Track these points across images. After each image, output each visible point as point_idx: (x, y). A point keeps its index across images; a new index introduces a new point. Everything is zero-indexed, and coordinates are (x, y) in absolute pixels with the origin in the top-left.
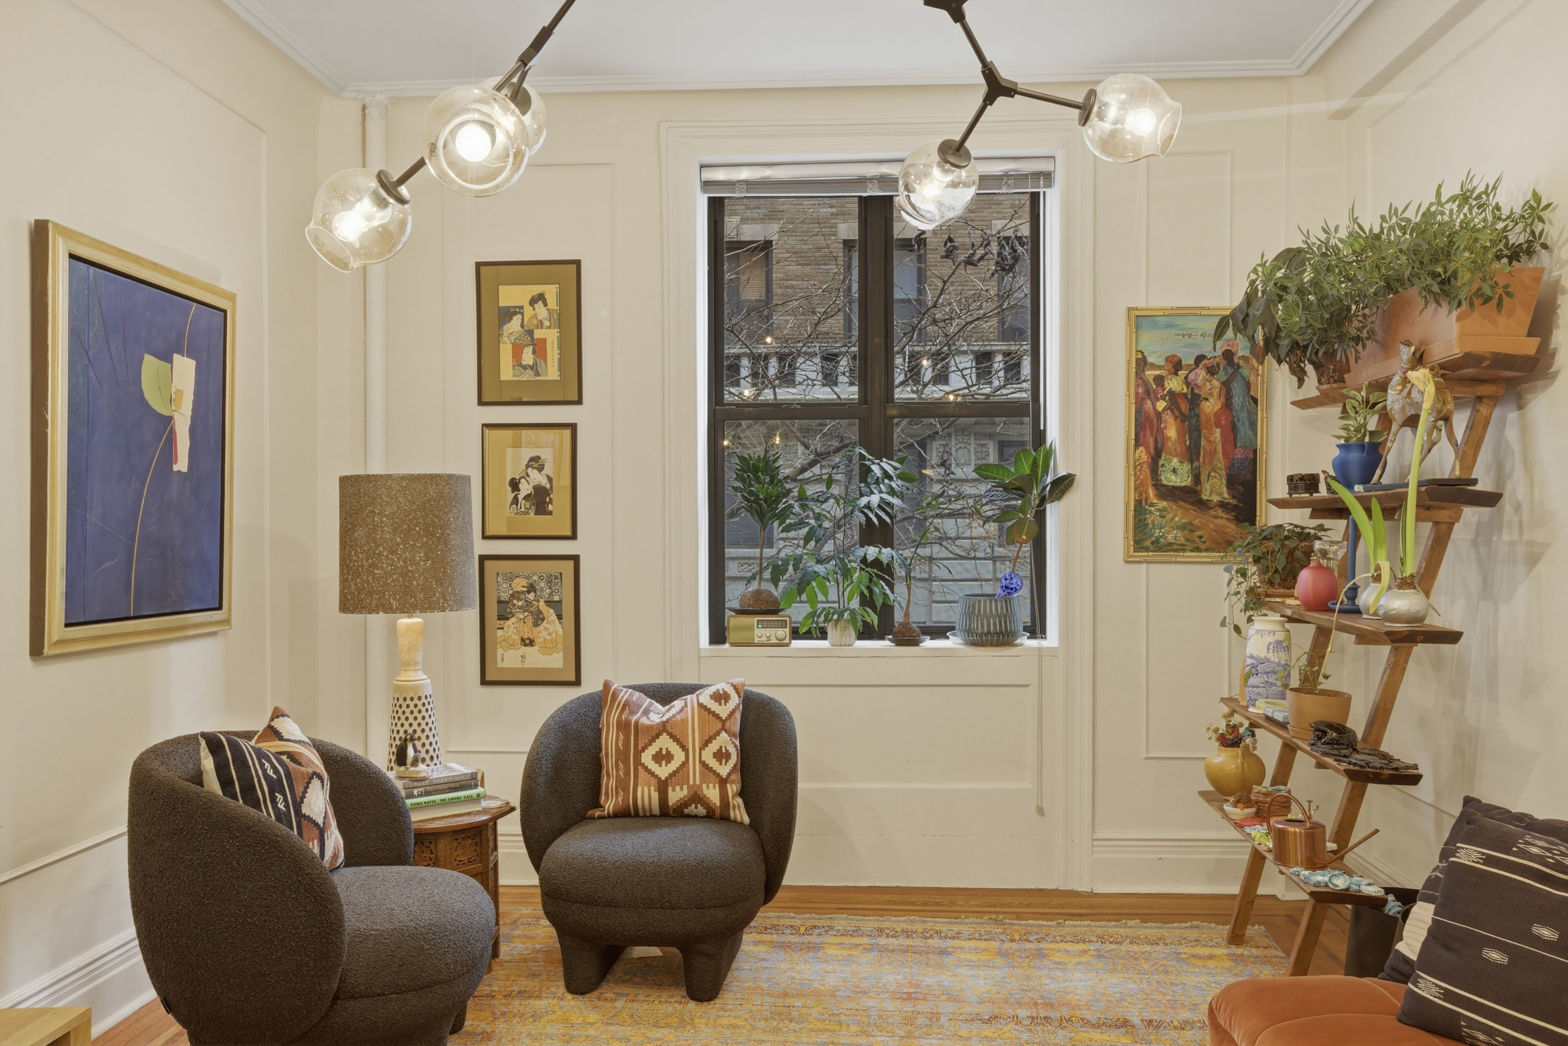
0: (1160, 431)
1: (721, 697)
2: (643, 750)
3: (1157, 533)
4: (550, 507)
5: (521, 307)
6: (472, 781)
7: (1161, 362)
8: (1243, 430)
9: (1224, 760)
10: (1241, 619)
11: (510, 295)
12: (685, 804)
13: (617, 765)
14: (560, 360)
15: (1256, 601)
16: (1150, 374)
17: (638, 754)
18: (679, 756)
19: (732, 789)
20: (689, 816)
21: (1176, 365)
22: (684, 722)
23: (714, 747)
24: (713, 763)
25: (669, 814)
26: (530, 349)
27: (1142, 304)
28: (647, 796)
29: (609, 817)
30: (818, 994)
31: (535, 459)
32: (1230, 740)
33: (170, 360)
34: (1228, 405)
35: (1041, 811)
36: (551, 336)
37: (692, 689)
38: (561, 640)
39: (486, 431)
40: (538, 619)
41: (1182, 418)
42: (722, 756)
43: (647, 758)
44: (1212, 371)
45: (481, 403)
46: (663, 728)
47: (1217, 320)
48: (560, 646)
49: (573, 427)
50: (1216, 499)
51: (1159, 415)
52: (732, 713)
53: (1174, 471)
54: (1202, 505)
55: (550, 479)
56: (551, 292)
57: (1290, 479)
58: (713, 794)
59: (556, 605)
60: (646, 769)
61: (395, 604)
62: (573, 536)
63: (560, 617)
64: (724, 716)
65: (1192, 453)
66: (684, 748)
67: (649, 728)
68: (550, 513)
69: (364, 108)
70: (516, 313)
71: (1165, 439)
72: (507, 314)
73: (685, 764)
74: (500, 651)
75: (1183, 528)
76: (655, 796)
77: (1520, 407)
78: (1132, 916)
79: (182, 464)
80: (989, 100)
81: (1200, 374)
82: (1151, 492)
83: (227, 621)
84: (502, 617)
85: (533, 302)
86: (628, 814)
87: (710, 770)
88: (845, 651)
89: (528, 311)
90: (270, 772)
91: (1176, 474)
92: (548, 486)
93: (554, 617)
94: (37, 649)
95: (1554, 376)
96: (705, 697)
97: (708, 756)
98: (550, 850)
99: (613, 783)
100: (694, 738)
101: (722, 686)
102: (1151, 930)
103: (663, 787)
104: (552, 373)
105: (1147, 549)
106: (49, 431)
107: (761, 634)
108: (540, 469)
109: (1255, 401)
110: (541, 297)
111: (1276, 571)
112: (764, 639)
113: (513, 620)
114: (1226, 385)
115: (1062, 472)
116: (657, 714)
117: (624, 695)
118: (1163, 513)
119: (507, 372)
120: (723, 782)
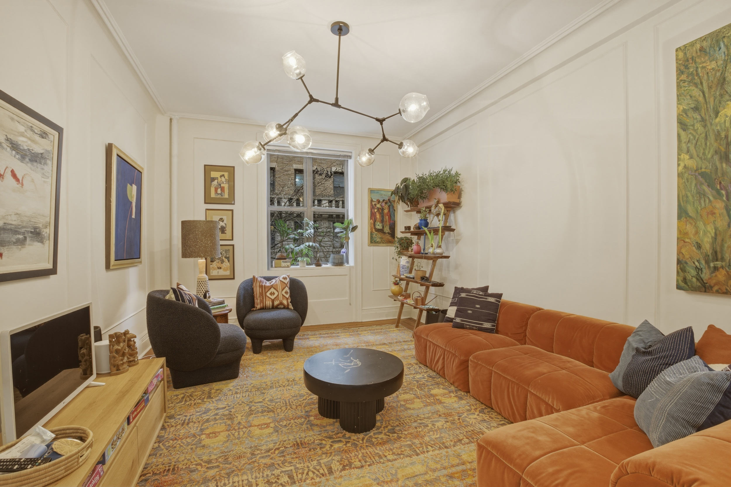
0: (376, 216)
1: (285, 278)
2: (267, 292)
3: (375, 239)
4: (226, 232)
5: (218, 178)
6: (223, 302)
7: (375, 201)
8: (392, 216)
9: (395, 288)
10: (397, 257)
11: (214, 174)
12: (278, 305)
13: (260, 297)
14: (228, 193)
15: (400, 253)
16: (373, 203)
17: (265, 293)
18: (276, 293)
19: (289, 301)
20: (279, 308)
21: (379, 202)
22: (277, 285)
23: (284, 291)
24: (285, 295)
25: (274, 308)
26: (220, 189)
27: (372, 188)
28: (269, 303)
29: (258, 310)
30: (316, 347)
31: (221, 219)
32: (396, 284)
33: (132, 186)
34: (389, 211)
35: (350, 304)
36: (226, 186)
37: (276, 277)
38: (229, 267)
39: (207, 211)
40: (223, 261)
41: (380, 214)
42: (286, 293)
43: (268, 294)
44: (386, 203)
45: (205, 203)
46: (272, 286)
47: (391, 192)
48: (229, 269)
49: (232, 210)
50: (387, 232)
51: (375, 213)
52: (288, 282)
53: (378, 225)
54: (384, 233)
55: (226, 224)
56: (226, 174)
57: (405, 227)
58: (285, 302)
59: (228, 258)
60: (268, 297)
61: (202, 255)
62: (232, 240)
63: (229, 261)
64: (286, 283)
65: (382, 221)
66: (278, 291)
67: (268, 287)
68: (226, 233)
69: (171, 120)
70: (216, 179)
71: (377, 218)
72: (213, 179)
73: (278, 295)
74: (211, 271)
75: (380, 238)
76: (271, 303)
77: (454, 213)
78: (374, 325)
79: (133, 216)
80: (382, 141)
81: (384, 204)
82: (374, 230)
83: (141, 262)
84: (212, 261)
85: (221, 176)
86: (264, 309)
87: (284, 296)
88: (304, 268)
89: (219, 179)
90: (188, 298)
91: (379, 226)
92: (225, 226)
93: (227, 261)
94: (108, 266)
95: (461, 207)
96: (281, 279)
97: (283, 293)
98: (245, 319)
99: (259, 301)
100: (280, 288)
101: (284, 276)
102: (378, 327)
103: (273, 301)
104: (226, 196)
105: (373, 243)
106: (112, 204)
107: (283, 264)
108: (223, 221)
109: (395, 210)
110: (223, 175)
111: (405, 247)
112: (284, 266)
113: (215, 262)
114: (389, 206)
115: (355, 225)
116: (268, 284)
117: (259, 279)
118: (376, 235)
119: (213, 195)
120: (287, 299)
